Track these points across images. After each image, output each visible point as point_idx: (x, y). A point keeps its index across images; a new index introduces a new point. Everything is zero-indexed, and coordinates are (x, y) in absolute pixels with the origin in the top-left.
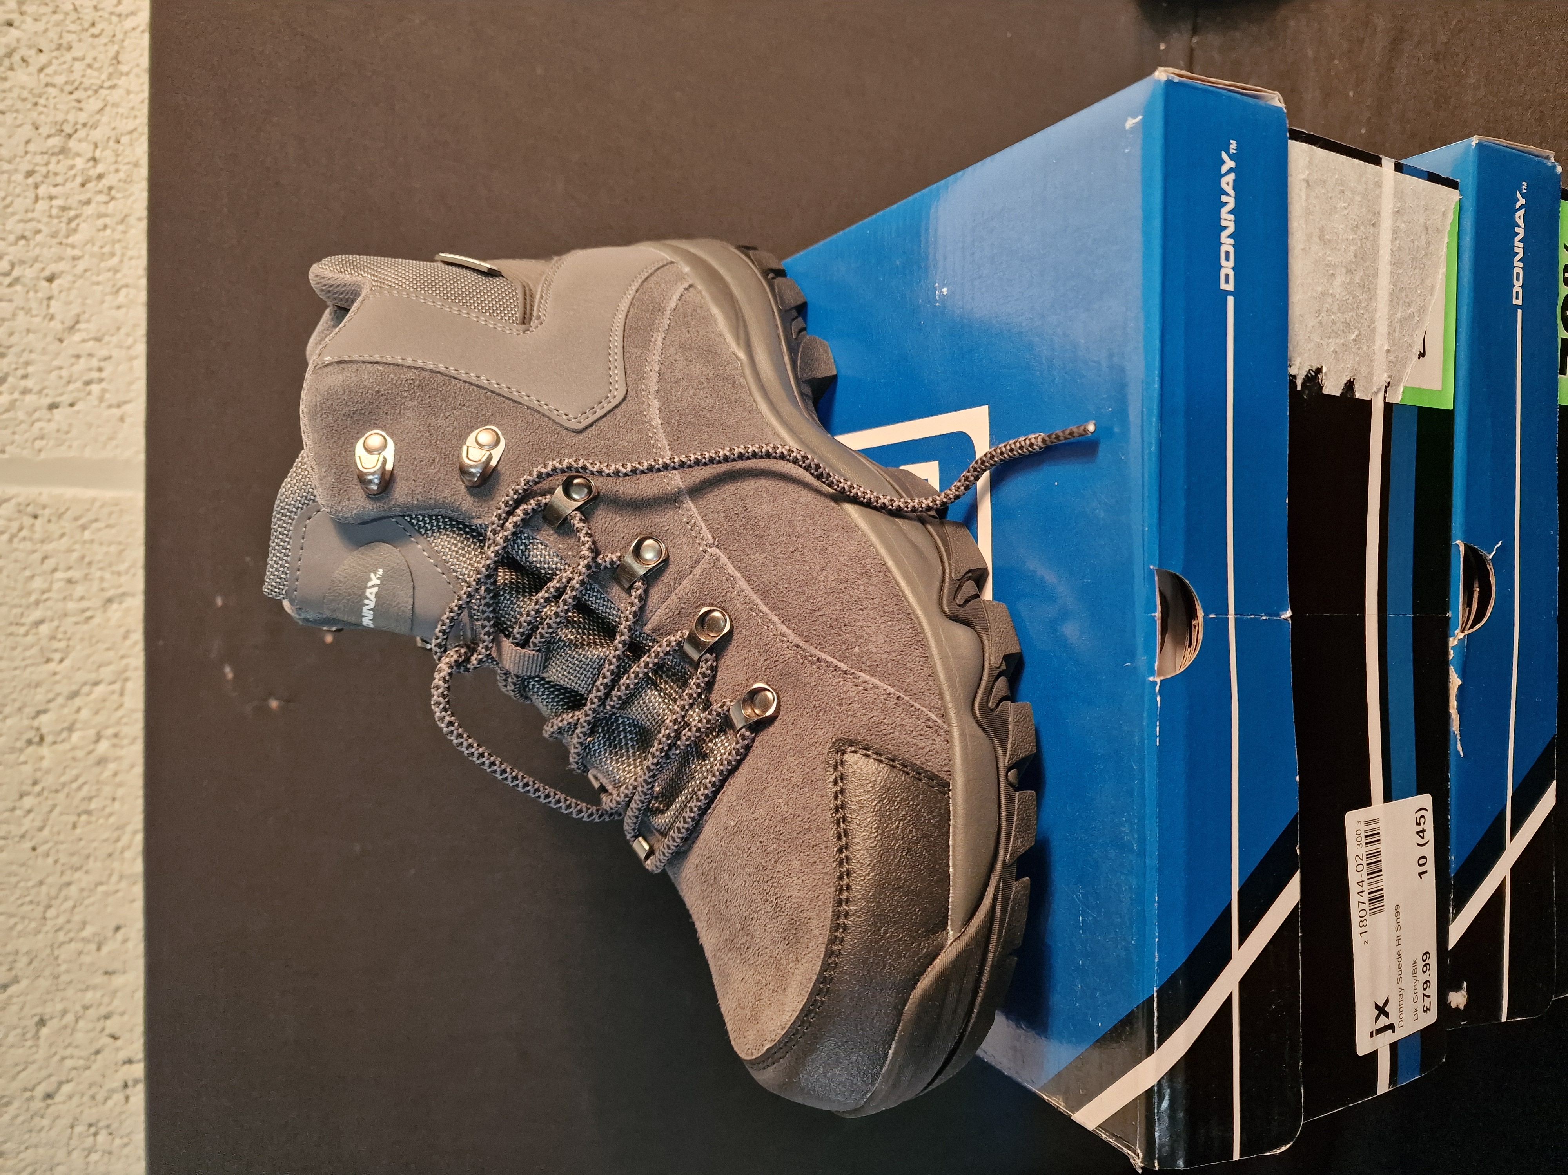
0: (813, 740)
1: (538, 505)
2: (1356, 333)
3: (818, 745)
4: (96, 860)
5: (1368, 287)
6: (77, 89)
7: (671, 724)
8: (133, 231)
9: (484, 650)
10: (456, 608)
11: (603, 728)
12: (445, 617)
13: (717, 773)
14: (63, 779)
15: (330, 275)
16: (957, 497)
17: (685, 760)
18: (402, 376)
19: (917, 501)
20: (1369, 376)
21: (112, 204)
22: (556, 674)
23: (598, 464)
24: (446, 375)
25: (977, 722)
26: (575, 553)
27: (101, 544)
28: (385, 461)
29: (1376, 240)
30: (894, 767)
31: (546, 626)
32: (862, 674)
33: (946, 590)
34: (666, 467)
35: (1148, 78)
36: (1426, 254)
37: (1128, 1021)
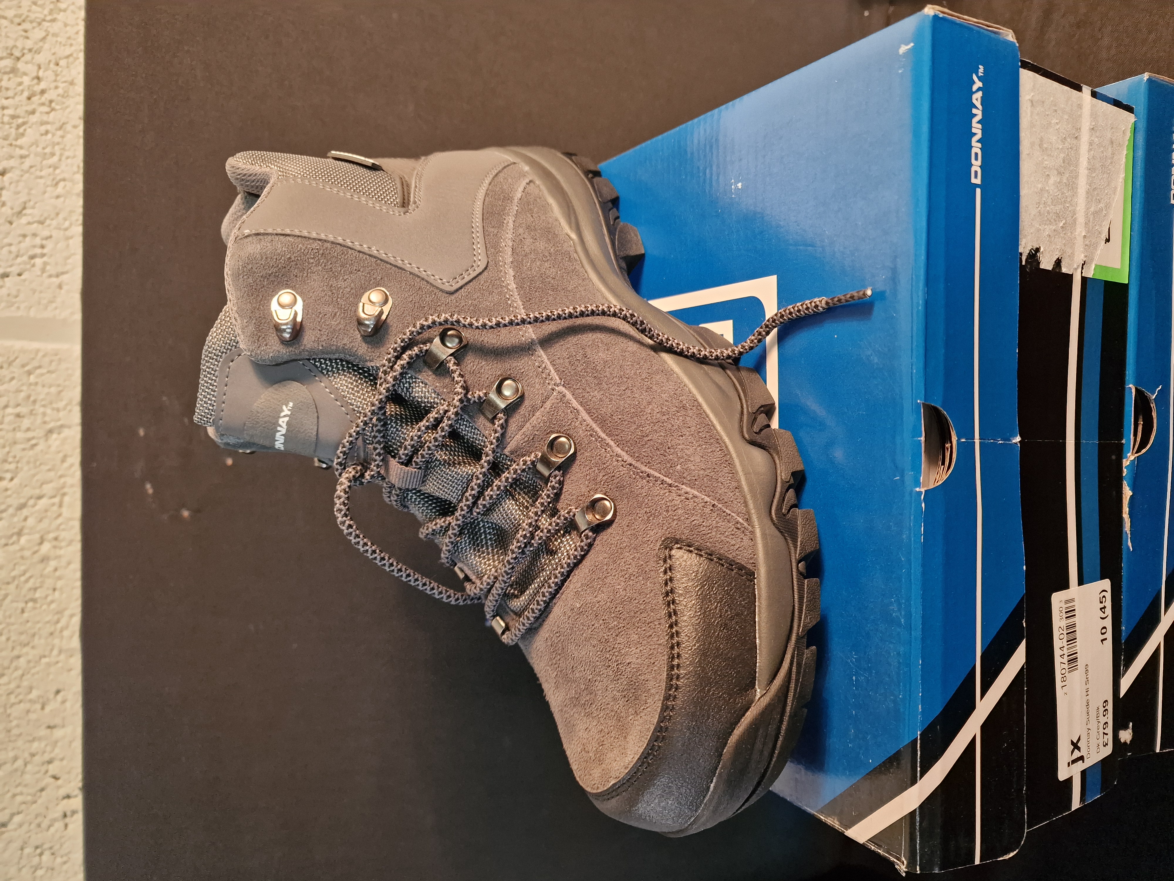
0: (645, 539)
1: (421, 351)
2: (1064, 221)
3: (649, 543)
4: (40, 638)
5: (1072, 186)
6: (24, 21)
7: (527, 527)
8: (69, 136)
9: (375, 468)
10: (354, 434)
11: (468, 530)
12: (345, 440)
13: (565, 566)
14: (13, 574)
15: (244, 166)
16: (751, 348)
17: (536, 555)
18: (309, 246)
19: (719, 351)
20: (1072, 256)
21: (52, 114)
22: (432, 487)
23: (469, 318)
24: (344, 246)
25: (774, 524)
26: (449, 390)
27: (44, 386)
28: (296, 314)
29: (1077, 150)
30: (712, 560)
31: (426, 449)
32: (684, 486)
33: (745, 421)
34: (523, 321)
35: (919, 13)
36: (1111, 163)
37: (894, 760)
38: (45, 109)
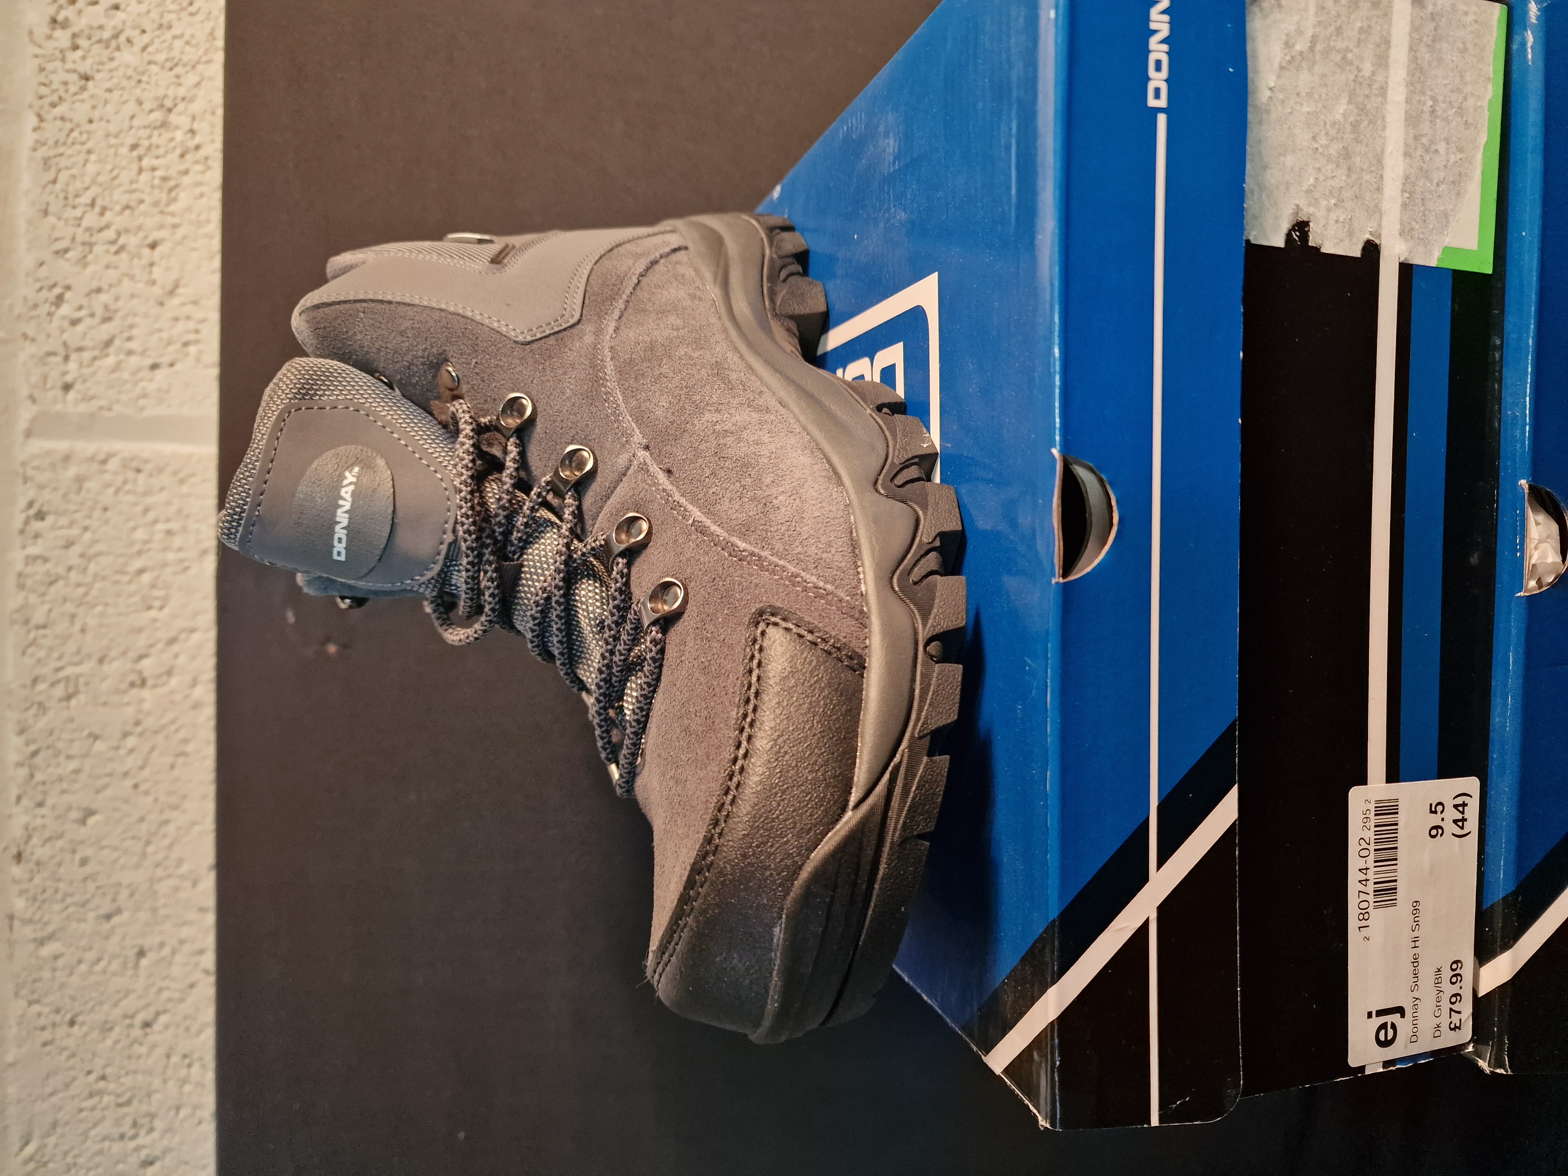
38: (199, 168)
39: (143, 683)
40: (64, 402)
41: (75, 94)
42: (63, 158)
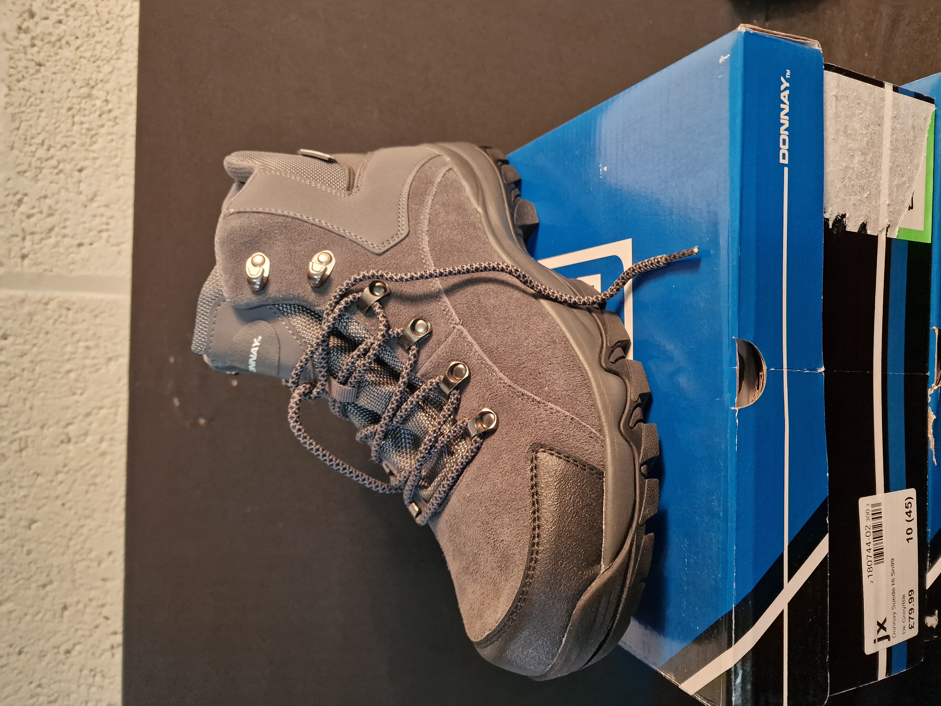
0: (518, 444)
1: (354, 298)
2: (868, 193)
3: (521, 447)
4: (99, 513)
5: (876, 163)
6: (97, 60)
7: (432, 433)
9: (320, 386)
10: (304, 360)
11: (392, 435)
12: (298, 365)
13: (460, 464)
15: (236, 162)
16: (612, 296)
17: (440, 456)
18: (275, 221)
19: (586, 298)
20: (877, 221)
21: (116, 128)
22: (363, 401)
23: (390, 273)
24: (301, 220)
25: (622, 435)
26: (376, 328)
27: (106, 326)
28: (263, 271)
29: (880, 134)
30: (569, 462)
31: (358, 372)
32: (549, 403)
33: (603, 353)
34: (431, 275)
35: (734, 31)
36: (914, 144)
37: (716, 626)
38: (111, 123)
39: (69, 440)
40: (22, 266)
41: (33, 75)
42: (24, 114)
